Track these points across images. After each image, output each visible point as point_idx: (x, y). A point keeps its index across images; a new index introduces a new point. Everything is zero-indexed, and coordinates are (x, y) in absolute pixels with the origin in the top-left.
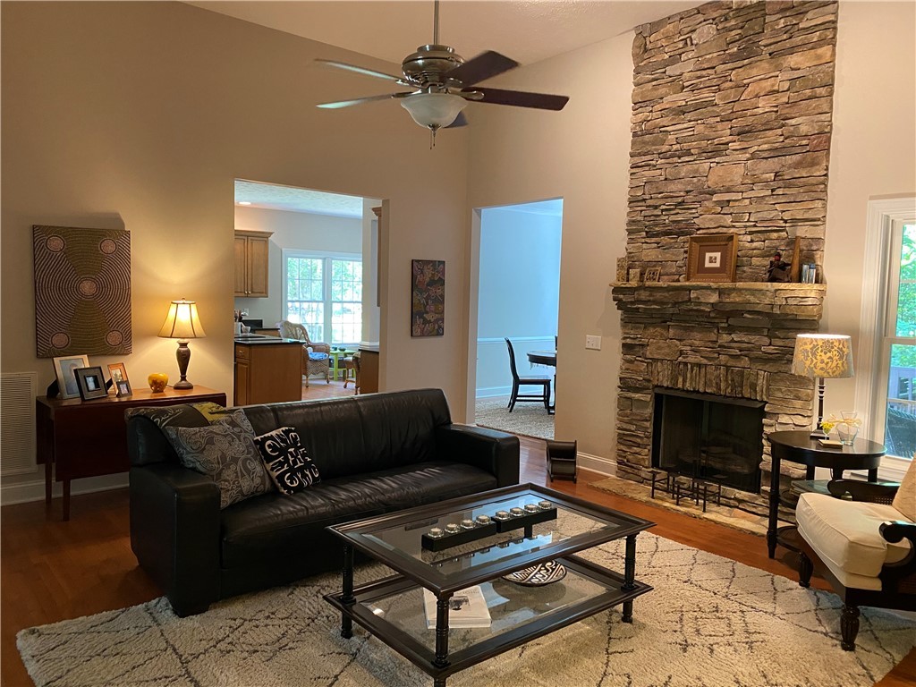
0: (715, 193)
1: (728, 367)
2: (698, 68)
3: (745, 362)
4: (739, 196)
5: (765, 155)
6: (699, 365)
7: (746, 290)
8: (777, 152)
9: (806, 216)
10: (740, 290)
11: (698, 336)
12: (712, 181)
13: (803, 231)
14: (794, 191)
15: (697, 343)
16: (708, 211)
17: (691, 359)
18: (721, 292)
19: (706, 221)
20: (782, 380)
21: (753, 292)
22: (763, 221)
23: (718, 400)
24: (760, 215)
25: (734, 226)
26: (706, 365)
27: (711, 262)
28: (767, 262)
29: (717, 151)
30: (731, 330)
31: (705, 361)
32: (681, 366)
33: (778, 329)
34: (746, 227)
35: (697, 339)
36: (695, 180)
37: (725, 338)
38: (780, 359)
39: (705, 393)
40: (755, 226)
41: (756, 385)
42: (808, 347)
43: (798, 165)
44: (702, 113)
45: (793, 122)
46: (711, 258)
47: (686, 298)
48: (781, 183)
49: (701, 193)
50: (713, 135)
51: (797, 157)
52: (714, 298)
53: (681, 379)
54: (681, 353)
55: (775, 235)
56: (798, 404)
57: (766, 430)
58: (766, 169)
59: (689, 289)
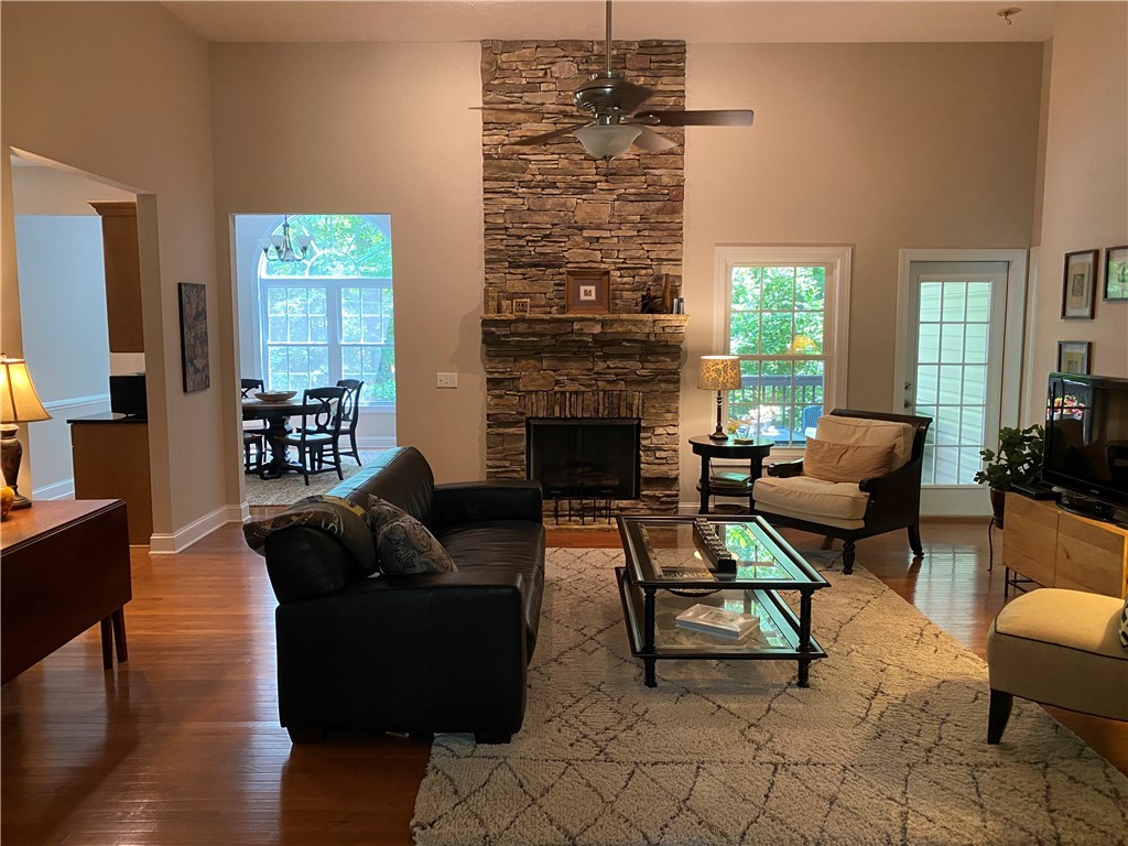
0: (582, 229)
1: (604, 391)
2: (561, 101)
3: (621, 386)
4: (607, 234)
5: (632, 198)
6: (576, 393)
7: (628, 321)
8: (643, 198)
9: (669, 257)
10: (622, 321)
11: (576, 365)
12: (579, 217)
13: (666, 269)
14: (658, 233)
15: (574, 372)
16: (577, 245)
17: (571, 387)
18: (604, 323)
19: (576, 255)
20: (655, 398)
21: (635, 322)
22: (631, 259)
23: (598, 422)
24: (628, 253)
25: (604, 262)
26: (583, 392)
27: (586, 295)
28: (638, 295)
29: (585, 188)
30: (606, 358)
31: (583, 389)
32: (558, 396)
33: (651, 354)
34: (614, 263)
35: (574, 368)
36: (562, 213)
37: (601, 365)
38: (653, 380)
39: (583, 418)
40: (623, 263)
41: (632, 404)
42: (720, 367)
43: (659, 211)
44: (565, 148)
45: (657, 172)
46: (585, 291)
47: (569, 330)
48: (647, 226)
49: (569, 228)
50: (579, 172)
51: (659, 204)
52: (597, 329)
53: (557, 408)
54: (557, 382)
55: (643, 272)
56: (669, 416)
57: (643, 442)
58: (633, 211)
59: (572, 321)
